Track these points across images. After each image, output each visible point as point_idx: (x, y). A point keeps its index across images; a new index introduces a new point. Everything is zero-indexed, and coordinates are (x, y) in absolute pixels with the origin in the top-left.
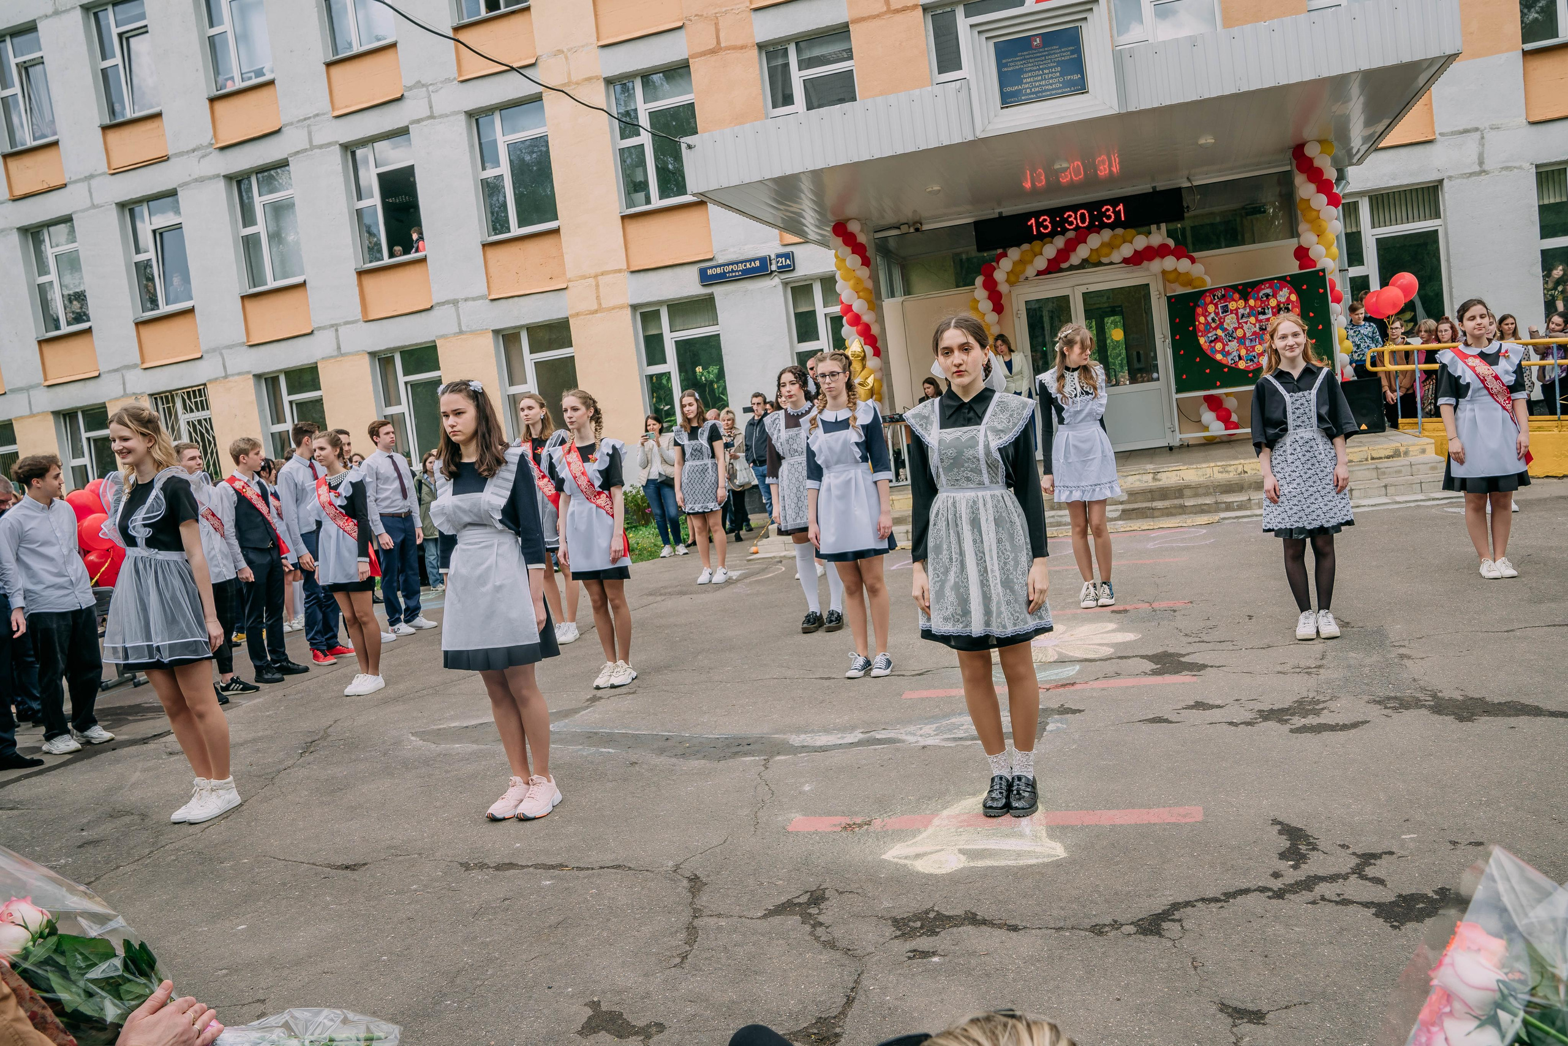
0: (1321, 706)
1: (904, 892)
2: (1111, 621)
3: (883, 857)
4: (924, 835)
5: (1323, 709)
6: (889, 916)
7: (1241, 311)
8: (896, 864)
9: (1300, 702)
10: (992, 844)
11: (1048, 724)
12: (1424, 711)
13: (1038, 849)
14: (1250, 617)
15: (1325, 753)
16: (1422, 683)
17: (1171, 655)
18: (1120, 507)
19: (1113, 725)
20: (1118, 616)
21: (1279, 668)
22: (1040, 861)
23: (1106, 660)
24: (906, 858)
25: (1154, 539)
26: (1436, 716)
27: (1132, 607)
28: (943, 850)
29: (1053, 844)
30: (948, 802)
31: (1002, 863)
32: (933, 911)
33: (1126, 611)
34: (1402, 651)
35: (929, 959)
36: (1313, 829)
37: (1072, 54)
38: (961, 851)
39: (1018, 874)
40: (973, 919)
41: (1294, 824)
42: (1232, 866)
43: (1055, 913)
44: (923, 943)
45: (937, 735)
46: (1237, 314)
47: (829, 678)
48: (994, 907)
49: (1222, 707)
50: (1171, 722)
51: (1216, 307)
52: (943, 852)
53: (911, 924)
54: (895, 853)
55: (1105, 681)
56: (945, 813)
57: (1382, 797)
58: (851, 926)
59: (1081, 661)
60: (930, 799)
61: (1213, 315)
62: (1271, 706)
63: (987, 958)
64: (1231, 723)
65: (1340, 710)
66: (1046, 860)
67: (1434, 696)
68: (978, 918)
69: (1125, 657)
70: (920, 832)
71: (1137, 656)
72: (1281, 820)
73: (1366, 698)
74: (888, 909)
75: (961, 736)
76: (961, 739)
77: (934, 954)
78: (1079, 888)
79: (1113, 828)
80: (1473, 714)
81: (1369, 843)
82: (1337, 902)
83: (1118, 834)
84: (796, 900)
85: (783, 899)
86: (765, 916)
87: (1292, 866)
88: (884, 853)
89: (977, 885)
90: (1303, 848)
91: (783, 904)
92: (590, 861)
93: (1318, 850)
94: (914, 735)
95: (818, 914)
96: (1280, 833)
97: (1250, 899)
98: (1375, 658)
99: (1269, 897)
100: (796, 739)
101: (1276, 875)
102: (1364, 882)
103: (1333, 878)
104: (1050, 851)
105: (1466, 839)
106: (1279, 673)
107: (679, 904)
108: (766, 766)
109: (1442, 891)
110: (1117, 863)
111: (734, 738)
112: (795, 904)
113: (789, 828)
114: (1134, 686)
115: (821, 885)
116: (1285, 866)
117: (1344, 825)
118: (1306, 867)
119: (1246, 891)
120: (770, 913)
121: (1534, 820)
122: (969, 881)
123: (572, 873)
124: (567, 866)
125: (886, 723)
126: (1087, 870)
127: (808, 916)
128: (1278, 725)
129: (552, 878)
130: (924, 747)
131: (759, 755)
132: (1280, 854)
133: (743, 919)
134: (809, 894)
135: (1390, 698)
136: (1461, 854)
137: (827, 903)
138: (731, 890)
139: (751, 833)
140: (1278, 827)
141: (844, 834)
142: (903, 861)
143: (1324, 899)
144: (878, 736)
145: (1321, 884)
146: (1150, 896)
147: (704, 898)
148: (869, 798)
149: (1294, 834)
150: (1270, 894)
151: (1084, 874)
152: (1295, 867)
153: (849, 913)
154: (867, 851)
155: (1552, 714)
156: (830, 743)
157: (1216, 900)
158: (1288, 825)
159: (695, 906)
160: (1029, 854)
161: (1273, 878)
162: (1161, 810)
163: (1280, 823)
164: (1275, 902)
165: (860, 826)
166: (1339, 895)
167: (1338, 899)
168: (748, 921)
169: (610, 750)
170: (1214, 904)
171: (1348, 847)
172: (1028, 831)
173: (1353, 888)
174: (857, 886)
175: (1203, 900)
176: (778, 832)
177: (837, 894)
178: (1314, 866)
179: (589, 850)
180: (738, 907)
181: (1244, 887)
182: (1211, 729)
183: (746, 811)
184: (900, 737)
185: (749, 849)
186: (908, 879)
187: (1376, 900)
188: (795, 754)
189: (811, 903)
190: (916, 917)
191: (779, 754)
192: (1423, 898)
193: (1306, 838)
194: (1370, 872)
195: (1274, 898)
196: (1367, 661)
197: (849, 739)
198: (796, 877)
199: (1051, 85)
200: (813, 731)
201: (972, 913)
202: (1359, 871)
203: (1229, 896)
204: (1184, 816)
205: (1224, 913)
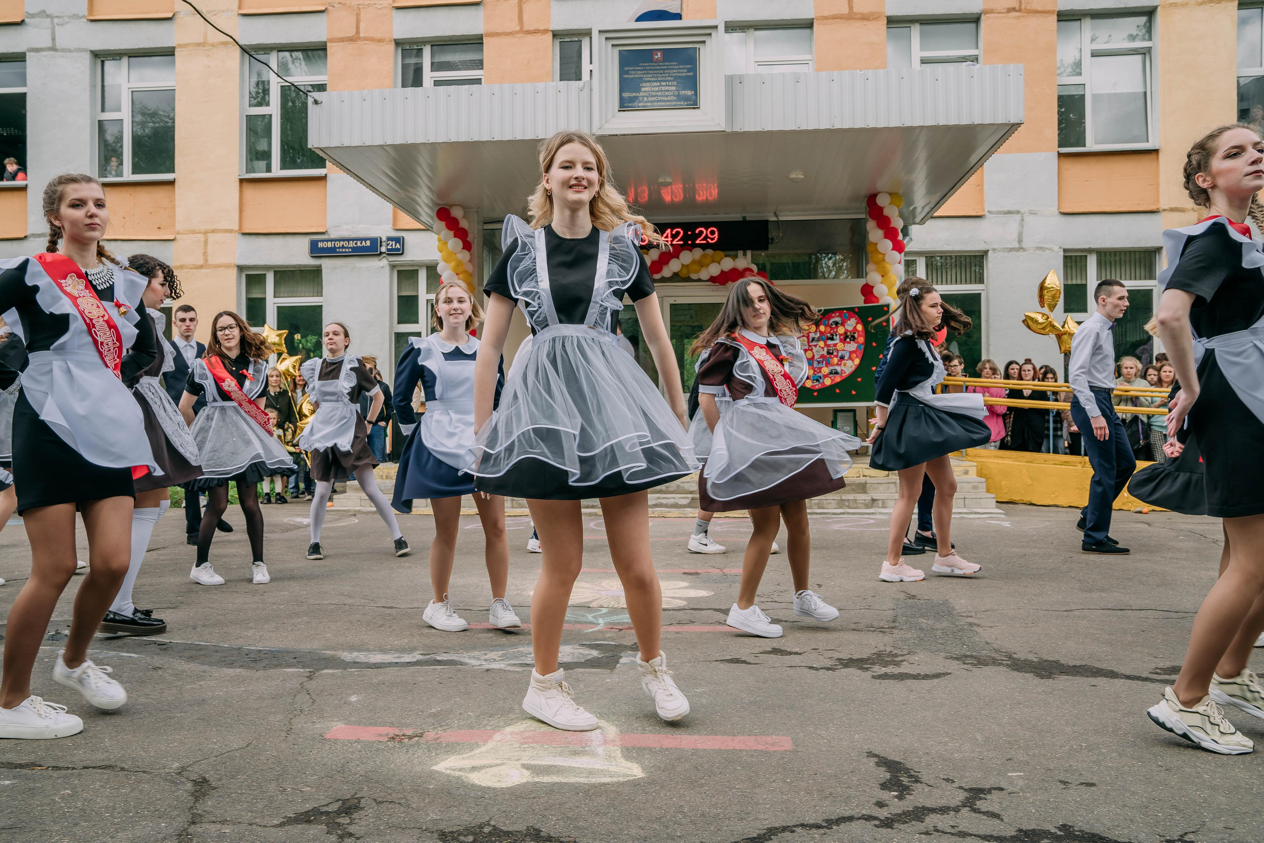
0: (900, 658)
1: (456, 803)
2: (683, 580)
3: (434, 768)
4: (484, 749)
5: (902, 661)
6: (435, 829)
7: (812, 335)
8: (448, 776)
9: (879, 655)
10: (560, 762)
11: (621, 657)
12: (1001, 668)
13: (612, 769)
15: (911, 697)
16: (995, 646)
18: (690, 496)
19: (689, 662)
20: (691, 577)
21: (853, 626)
22: (615, 779)
23: (679, 610)
24: (460, 770)
26: (1016, 673)
27: (705, 570)
28: (504, 764)
29: (629, 764)
30: (512, 720)
31: (572, 780)
32: (489, 825)
33: (697, 574)
34: (970, 620)
36: (911, 762)
37: (688, 72)
38: (524, 766)
39: (591, 792)
41: (892, 758)
42: (831, 794)
43: (634, 832)
45: (502, 660)
48: (561, 823)
49: (800, 654)
50: (749, 663)
52: (504, 766)
53: (462, 838)
54: (447, 765)
55: (678, 626)
56: (508, 729)
57: (978, 736)
58: (388, 837)
60: (491, 716)
62: (850, 656)
64: (811, 668)
66: (621, 779)
67: (1010, 657)
68: (542, 834)
69: (699, 609)
70: (478, 746)
71: (710, 609)
72: (877, 753)
73: (943, 654)
74: (434, 822)
75: (528, 662)
78: (660, 808)
79: (695, 752)
80: (1051, 673)
81: (974, 779)
82: (953, 834)
83: (701, 758)
84: (325, 809)
85: (308, 806)
86: (282, 825)
87: (896, 797)
88: (436, 764)
89: (542, 800)
90: (905, 780)
91: (307, 812)
92: (73, 759)
93: (921, 783)
94: (479, 659)
95: (348, 824)
96: (878, 764)
97: (856, 827)
98: (945, 624)
99: (876, 826)
100: (347, 656)
101: (880, 804)
102: (978, 815)
103: (944, 810)
104: (625, 771)
105: (1077, 780)
106: (854, 630)
107: (175, 808)
108: (310, 678)
109: (1064, 827)
110: (702, 786)
111: (278, 652)
112: (322, 813)
113: (327, 736)
114: (709, 632)
115: (356, 793)
116: (888, 796)
117: (944, 760)
118: (911, 797)
119: (850, 819)
120: (289, 821)
121: (1140, 766)
122: (532, 796)
123: (45, 773)
124: (40, 766)
125: (448, 648)
126: (669, 791)
127: (336, 826)
128: (860, 671)
129: (14, 777)
130: (488, 670)
131: (303, 667)
132: (881, 785)
133: (254, 827)
134: (340, 802)
135: (967, 656)
136: (1075, 794)
137: (361, 812)
138: (245, 796)
139: (281, 739)
140: (876, 760)
141: (390, 744)
142: (457, 774)
143: (938, 831)
144: (439, 658)
145: (932, 816)
146: (742, 819)
147: (209, 803)
148: (423, 711)
149: (893, 766)
150: (877, 822)
151: (666, 795)
152: (900, 797)
153: (388, 824)
154: (416, 761)
155: (1128, 677)
156: (385, 661)
157: (818, 827)
158: (884, 758)
159: (195, 811)
160: (602, 772)
161: (877, 808)
162: (747, 738)
163: (876, 756)
164: (884, 831)
165: (410, 738)
166: (953, 827)
167: (952, 831)
168: (259, 829)
169: (133, 655)
170: (816, 831)
171: (953, 782)
172: (600, 750)
173: (966, 820)
174: (400, 796)
175: (803, 825)
176: (314, 739)
177: (374, 804)
178: (919, 797)
179: (76, 749)
180: (250, 814)
181: (847, 814)
182: (791, 672)
183: (279, 717)
184: (462, 660)
185: (275, 754)
186: (461, 791)
187: (995, 834)
188: (345, 669)
189: (341, 813)
190: (468, 831)
191: (326, 668)
192: (1046, 834)
193: (907, 770)
194: (981, 805)
195: (882, 827)
196: (938, 626)
197: (407, 658)
198: (328, 785)
199: (667, 96)
200: (368, 650)
201: (535, 830)
202: (970, 804)
203: (831, 823)
204: (772, 745)
205: (828, 840)
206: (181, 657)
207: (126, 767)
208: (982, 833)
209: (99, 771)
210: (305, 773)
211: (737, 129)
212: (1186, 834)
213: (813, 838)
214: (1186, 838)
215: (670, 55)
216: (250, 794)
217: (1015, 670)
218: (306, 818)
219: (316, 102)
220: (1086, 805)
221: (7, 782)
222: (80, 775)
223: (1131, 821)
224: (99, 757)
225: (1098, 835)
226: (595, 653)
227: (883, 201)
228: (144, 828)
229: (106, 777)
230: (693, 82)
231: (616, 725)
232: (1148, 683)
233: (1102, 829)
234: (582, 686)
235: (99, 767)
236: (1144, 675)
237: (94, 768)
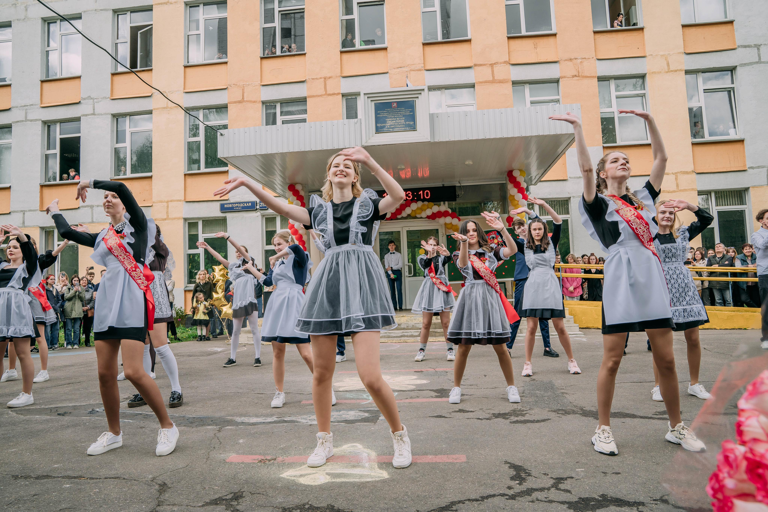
0: (525, 412)
1: (292, 493)
2: (414, 375)
3: (281, 476)
6: (281, 506)
8: (288, 479)
9: (514, 411)
10: (346, 471)
12: (577, 415)
13: (372, 474)
14: (485, 376)
15: (529, 432)
16: (574, 404)
17: (445, 390)
19: (416, 418)
20: (418, 373)
21: (502, 396)
22: (374, 479)
23: (412, 391)
24: (294, 476)
25: (436, 345)
26: (584, 418)
27: (425, 370)
29: (381, 471)
31: (351, 480)
32: (308, 504)
33: (422, 371)
34: (562, 391)
36: (527, 466)
37: (410, 112)
38: (327, 474)
39: (361, 486)
40: (332, 508)
41: (517, 464)
42: (484, 483)
43: (382, 506)
48: (345, 502)
49: (473, 412)
50: (446, 418)
52: (317, 474)
53: (294, 511)
54: (288, 474)
55: (411, 399)
57: (562, 451)
59: (399, 391)
62: (499, 412)
64: (479, 419)
65: (536, 413)
66: (377, 479)
67: (582, 409)
68: (335, 508)
69: (422, 390)
71: (427, 390)
72: (509, 461)
73: (547, 409)
74: (280, 503)
78: (396, 493)
79: (416, 464)
81: (559, 473)
82: (546, 502)
83: (419, 467)
84: (225, 497)
85: (216, 496)
86: (203, 506)
87: (518, 484)
88: (282, 474)
89: (335, 491)
90: (523, 475)
91: (216, 499)
92: (100, 474)
93: (531, 476)
94: (306, 419)
95: (236, 505)
96: (510, 467)
97: (496, 500)
98: (549, 393)
99: (507, 499)
100: (239, 419)
101: (510, 488)
102: (559, 491)
103: (542, 490)
104: (380, 475)
105: (611, 471)
106: (502, 398)
107: (150, 498)
108: (219, 431)
109: (603, 496)
110: (418, 481)
111: (204, 418)
112: (223, 500)
113: (227, 461)
114: (426, 402)
115: (241, 489)
116: (513, 483)
117: (544, 464)
118: (526, 484)
119: (494, 496)
120: (207, 504)
121: (644, 463)
122: (331, 489)
123: (86, 481)
124: (84, 477)
125: (291, 414)
126: (401, 484)
127: (230, 506)
128: (504, 420)
129: (71, 483)
130: (311, 425)
131: (216, 425)
132: (511, 478)
133: (189, 507)
134: (233, 494)
135: (559, 410)
136: (609, 478)
137: (243, 499)
138: (185, 491)
139: (204, 462)
140: (509, 465)
141: (259, 464)
142: (293, 478)
143: (538, 500)
144: (286, 419)
145: (535, 493)
146: (438, 498)
147: (167, 495)
148: (276, 447)
149: (517, 468)
150: (507, 497)
151: (399, 487)
152: (520, 484)
153: (256, 504)
154: (272, 473)
155: (641, 417)
156: (258, 422)
157: (477, 500)
158: (513, 464)
159: (160, 499)
160: (367, 476)
161: (508, 490)
162: (443, 456)
163: (509, 463)
164: (510, 501)
165: (270, 461)
166: (546, 498)
167: (546, 500)
168: (192, 508)
169: (130, 421)
170: (475, 502)
171: (548, 475)
172: (367, 465)
173: (553, 494)
174: (263, 490)
175: (469, 500)
176: (220, 462)
177: (250, 495)
178: (530, 483)
179: (101, 469)
180: (187, 501)
181: (492, 493)
182: (468, 421)
183: (203, 451)
184: (298, 420)
185: (201, 470)
186: (295, 487)
187: (567, 501)
188: (237, 426)
189: (233, 499)
190: (297, 507)
191: (228, 426)
192: (593, 499)
193: (525, 470)
194: (561, 486)
195: (510, 499)
196: (546, 394)
197: (269, 420)
198: (227, 485)
199: (400, 125)
200: (250, 416)
201: (331, 506)
202: (555, 486)
203: (483, 498)
204: (456, 459)
205: (482, 507)
206: (154, 421)
207: (126, 478)
208: (560, 500)
209: (113, 480)
210: (215, 480)
211: (436, 140)
212: (664, 496)
213: (474, 506)
214: (664, 498)
215: (401, 104)
216: (188, 491)
217: (584, 416)
218: (215, 502)
219: (221, 135)
220: (615, 484)
221: (68, 486)
222: (103, 482)
223: (637, 491)
224: (113, 473)
225: (619, 499)
226: (366, 415)
227: (516, 174)
228: (134, 508)
229: (116, 483)
230: (413, 118)
231: (376, 452)
232: (651, 420)
233: (621, 496)
234: (359, 432)
235: (113, 478)
236: (650, 416)
237: (110, 478)
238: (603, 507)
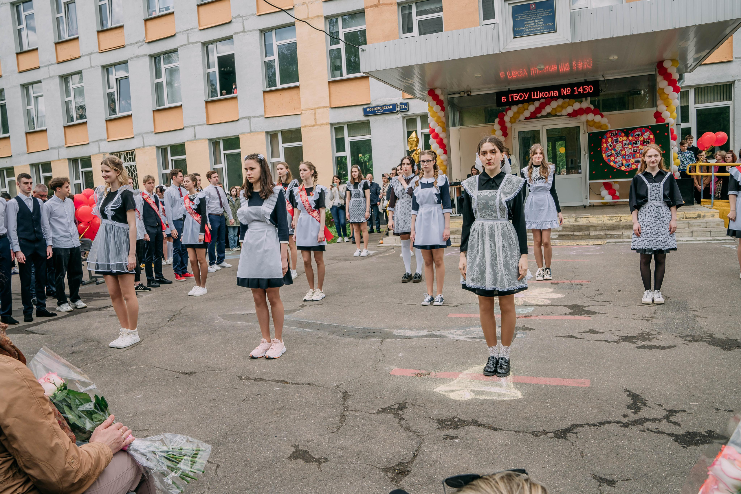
0: (652, 336)
1: (444, 407)
2: (550, 288)
3: (435, 390)
4: (455, 382)
5: (653, 338)
6: (436, 418)
7: (624, 142)
8: (441, 394)
9: (642, 334)
10: (487, 389)
13: (509, 393)
14: (619, 291)
15: (653, 359)
16: (705, 330)
17: (579, 306)
19: (549, 337)
20: (554, 285)
21: (632, 316)
22: (510, 398)
23: (547, 306)
24: (445, 392)
25: (574, 250)
26: (711, 347)
27: (561, 281)
28: (463, 389)
29: (516, 391)
30: (467, 367)
31: (491, 398)
32: (456, 418)
33: (558, 283)
34: (696, 313)
35: (454, 440)
36: (645, 396)
37: (550, 13)
38: (472, 391)
39: (498, 404)
40: (475, 423)
41: (635, 392)
42: (603, 410)
43: (515, 423)
44: (451, 432)
45: (463, 335)
46: (622, 143)
47: (414, 305)
48: (486, 418)
49: (602, 333)
50: (577, 338)
51: (612, 139)
52: (463, 391)
53: (446, 423)
54: (440, 389)
55: (546, 316)
56: (465, 372)
57: (681, 383)
58: (418, 421)
59: (535, 304)
60: (458, 365)
61: (610, 143)
62: (627, 335)
63: (481, 442)
64: (607, 341)
65: (662, 338)
66: (512, 398)
67: (711, 337)
68: (478, 423)
69: (557, 305)
70: (453, 380)
71: (562, 305)
72: (629, 389)
73: (676, 334)
74: (436, 415)
75: (475, 336)
76: (475, 338)
77: (456, 438)
78: (528, 413)
79: (546, 386)
80: (731, 347)
81: (673, 405)
82: (655, 432)
84: (392, 407)
85: (386, 406)
86: (377, 413)
87: (633, 413)
88: (435, 388)
89: (479, 407)
90: (639, 404)
91: (386, 408)
93: (646, 406)
95: (402, 414)
96: (628, 396)
97: (611, 426)
98: (681, 316)
99: (621, 426)
101: (625, 416)
102: (669, 424)
103: (654, 420)
104: (515, 394)
105: (724, 408)
106: (632, 319)
107: (338, 403)
108: (381, 343)
109: (709, 432)
110: (547, 403)
112: (392, 409)
113: (391, 373)
114: (560, 320)
115: (405, 401)
116: (630, 412)
117: (661, 395)
118: (640, 413)
119: (610, 422)
120: (380, 412)
122: (475, 405)
126: (532, 405)
127: (398, 415)
128: (630, 344)
129: (279, 387)
131: (378, 338)
132: (627, 406)
133: (367, 413)
134: (398, 404)
135: (688, 336)
136: (720, 415)
137: (407, 409)
138: (362, 400)
139: (373, 374)
140: (628, 393)
141: (417, 378)
143: (648, 430)
144: (435, 333)
145: (647, 423)
146: (562, 420)
147: (349, 402)
149: (635, 397)
150: (622, 425)
151: (530, 407)
152: (635, 413)
153: (417, 415)
154: (427, 387)
157: (594, 425)
158: (632, 392)
159: (345, 405)
160: (504, 395)
161: (623, 418)
162: (570, 379)
163: (628, 391)
164: (623, 429)
165: (425, 375)
166: (656, 429)
167: (655, 431)
169: (310, 330)
170: (593, 427)
171: (662, 406)
172: (504, 384)
173: (664, 426)
174: (421, 402)
175: (588, 424)
176: (386, 375)
177: (412, 406)
178: (644, 413)
180: (365, 408)
181: (609, 420)
182: (597, 343)
183: (371, 363)
184: (446, 335)
185: (372, 381)
186: (446, 402)
187: (675, 433)
188: (396, 339)
189: (399, 409)
190: (449, 419)
191: (388, 338)
192: (700, 434)
193: (642, 399)
194: (673, 419)
195: (623, 427)
196: (677, 316)
197: (422, 333)
198: (393, 396)
200: (405, 329)
202: (667, 418)
203: (601, 424)
204: (581, 384)
205: (598, 432)
208: (669, 432)
209: (308, 386)
210: (384, 391)
211: (577, 41)
213: (592, 431)
216: (364, 399)
217: (712, 345)
218: (386, 410)
220: (725, 422)
221: (277, 389)
227: (666, 65)
230: (553, 19)
235: (307, 384)
237: (305, 384)
238: (707, 443)
